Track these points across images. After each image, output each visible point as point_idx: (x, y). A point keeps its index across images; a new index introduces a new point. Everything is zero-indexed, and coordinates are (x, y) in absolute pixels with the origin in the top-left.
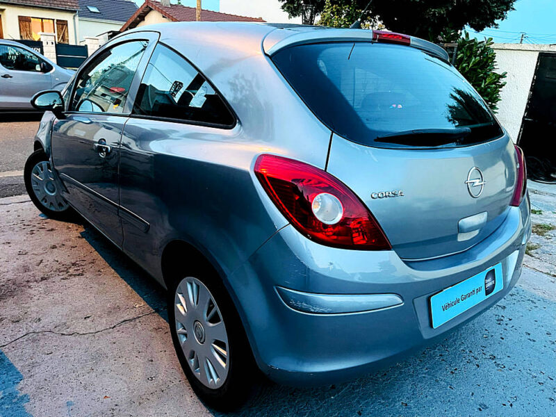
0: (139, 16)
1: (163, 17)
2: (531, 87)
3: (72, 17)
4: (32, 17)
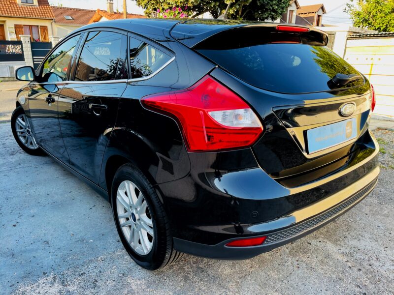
0: (94, 21)
3: (50, 24)
4: (24, 25)
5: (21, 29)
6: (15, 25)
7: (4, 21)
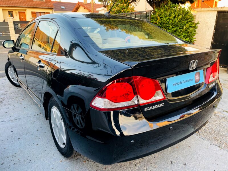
0: (76, 9)
1: (84, 8)
2: (214, 28)
3: (51, 11)
4: (36, 12)
5: (35, 14)
6: (32, 12)
7: (26, 10)
